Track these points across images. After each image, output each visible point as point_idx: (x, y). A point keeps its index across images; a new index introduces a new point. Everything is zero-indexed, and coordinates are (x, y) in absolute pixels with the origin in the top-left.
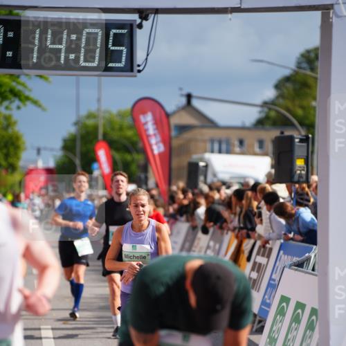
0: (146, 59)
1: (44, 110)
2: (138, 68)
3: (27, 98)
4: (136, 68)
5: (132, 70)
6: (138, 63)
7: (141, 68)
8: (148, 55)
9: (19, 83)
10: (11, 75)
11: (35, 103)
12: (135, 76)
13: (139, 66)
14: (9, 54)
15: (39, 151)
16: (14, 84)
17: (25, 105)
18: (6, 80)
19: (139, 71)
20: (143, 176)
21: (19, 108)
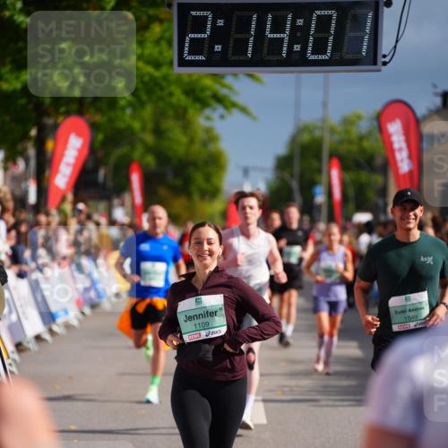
0: (395, 47)
1: (254, 118)
2: (384, 60)
3: (234, 105)
4: (381, 60)
5: (375, 63)
6: (384, 53)
7: (387, 59)
8: (397, 41)
9: (224, 86)
10: (214, 75)
11: (244, 110)
12: (379, 71)
13: (384, 56)
14: (218, 48)
15: (246, 172)
16: (216, 87)
17: (230, 113)
18: (208, 82)
19: (385, 64)
20: (380, 202)
21: (222, 117)
